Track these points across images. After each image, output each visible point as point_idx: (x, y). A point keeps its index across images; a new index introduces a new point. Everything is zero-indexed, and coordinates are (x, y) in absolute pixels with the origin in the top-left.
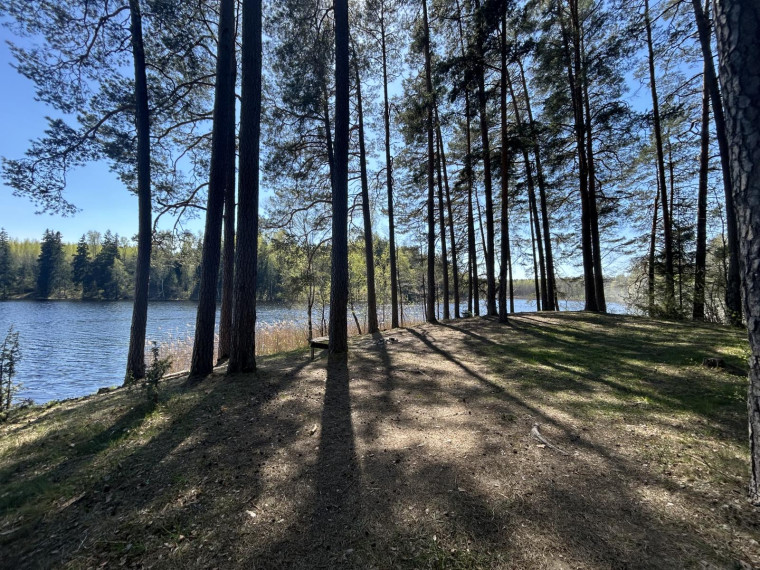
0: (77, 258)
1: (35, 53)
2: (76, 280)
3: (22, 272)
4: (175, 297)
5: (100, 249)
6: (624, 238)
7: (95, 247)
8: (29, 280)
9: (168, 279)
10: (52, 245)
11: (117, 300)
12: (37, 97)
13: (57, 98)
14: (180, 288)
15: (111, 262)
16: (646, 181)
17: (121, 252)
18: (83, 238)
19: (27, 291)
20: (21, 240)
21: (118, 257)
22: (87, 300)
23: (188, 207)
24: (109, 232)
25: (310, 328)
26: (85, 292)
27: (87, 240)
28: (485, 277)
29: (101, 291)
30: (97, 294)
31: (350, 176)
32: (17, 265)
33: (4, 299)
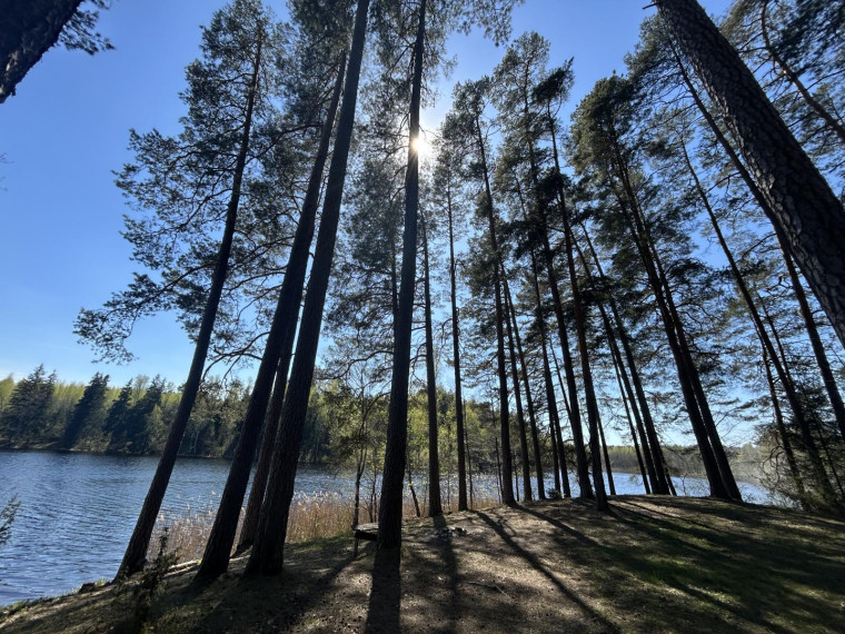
0: (116, 403)
1: (144, 223)
2: (106, 429)
3: (55, 418)
4: (207, 453)
5: (143, 395)
6: (737, 400)
7: (138, 392)
8: (59, 428)
9: (204, 431)
10: (96, 388)
11: (142, 455)
12: (133, 257)
13: (150, 257)
14: (215, 443)
15: (149, 409)
16: (744, 335)
17: (163, 400)
18: (130, 383)
19: (52, 440)
20: (68, 383)
21: (159, 404)
22: (112, 453)
23: (243, 357)
24: (158, 377)
25: (357, 505)
26: (111, 443)
27: (133, 386)
28: (572, 443)
29: (129, 443)
30: (123, 446)
31: (414, 326)
32: (53, 410)
33: (25, 449)
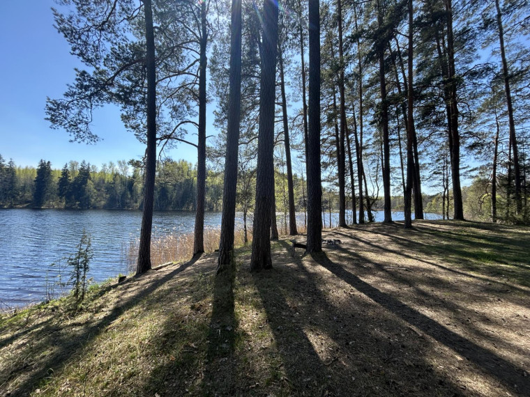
0: (61, 179)
2: (61, 195)
3: (23, 189)
4: (129, 207)
5: (77, 174)
7: (74, 172)
8: (29, 195)
9: (124, 195)
10: (44, 170)
11: (88, 208)
14: (132, 201)
15: (85, 182)
17: (92, 175)
18: (66, 166)
19: (27, 202)
20: (23, 167)
21: (90, 179)
22: (69, 209)
24: (84, 162)
26: (67, 203)
27: (69, 167)
29: (78, 203)
30: (75, 205)
31: (276, 120)
32: (20, 184)
33: (11, 207)
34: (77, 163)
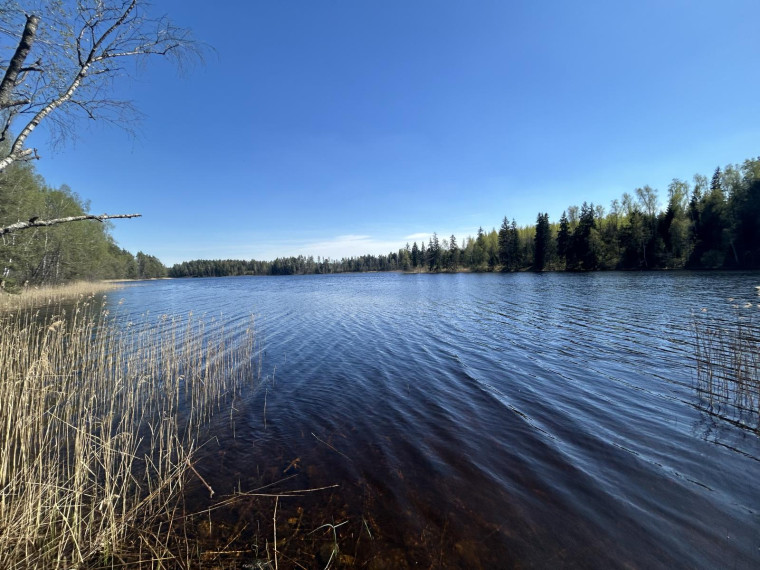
0: (560, 233)
2: (560, 253)
3: (525, 250)
4: (663, 265)
5: (578, 222)
7: (574, 222)
8: (530, 256)
10: (543, 222)
11: (595, 270)
14: (669, 254)
15: (587, 232)
17: (597, 223)
18: (564, 215)
19: (529, 265)
20: (524, 227)
21: (594, 226)
22: (571, 270)
24: (585, 205)
26: (568, 264)
27: (567, 216)
29: (580, 263)
30: (578, 265)
32: (522, 245)
33: (517, 271)
34: (577, 208)
